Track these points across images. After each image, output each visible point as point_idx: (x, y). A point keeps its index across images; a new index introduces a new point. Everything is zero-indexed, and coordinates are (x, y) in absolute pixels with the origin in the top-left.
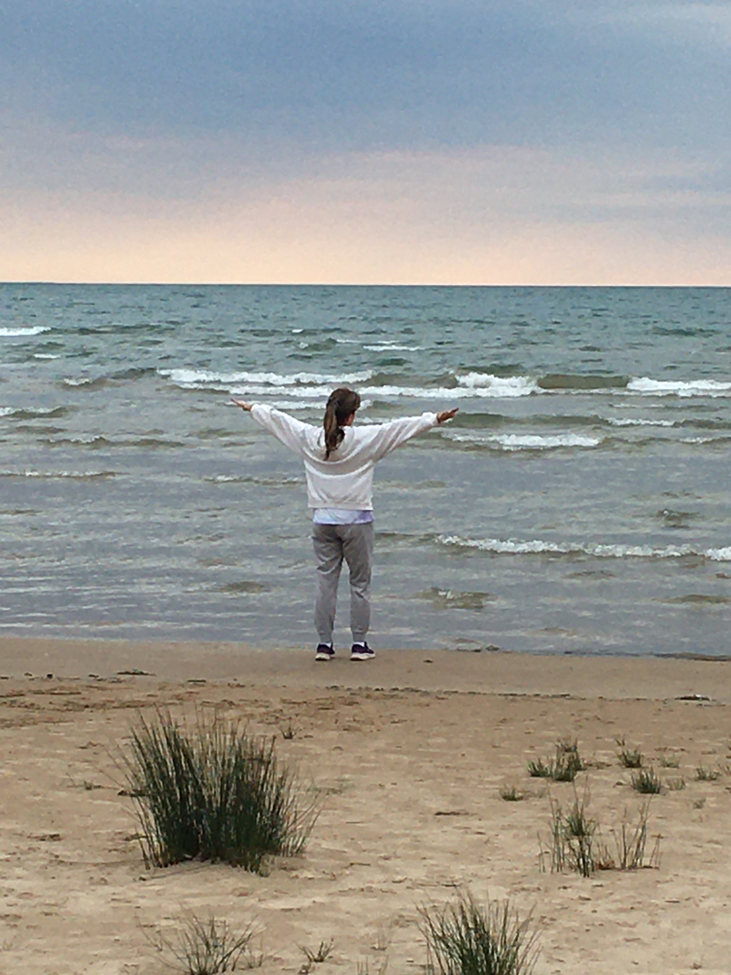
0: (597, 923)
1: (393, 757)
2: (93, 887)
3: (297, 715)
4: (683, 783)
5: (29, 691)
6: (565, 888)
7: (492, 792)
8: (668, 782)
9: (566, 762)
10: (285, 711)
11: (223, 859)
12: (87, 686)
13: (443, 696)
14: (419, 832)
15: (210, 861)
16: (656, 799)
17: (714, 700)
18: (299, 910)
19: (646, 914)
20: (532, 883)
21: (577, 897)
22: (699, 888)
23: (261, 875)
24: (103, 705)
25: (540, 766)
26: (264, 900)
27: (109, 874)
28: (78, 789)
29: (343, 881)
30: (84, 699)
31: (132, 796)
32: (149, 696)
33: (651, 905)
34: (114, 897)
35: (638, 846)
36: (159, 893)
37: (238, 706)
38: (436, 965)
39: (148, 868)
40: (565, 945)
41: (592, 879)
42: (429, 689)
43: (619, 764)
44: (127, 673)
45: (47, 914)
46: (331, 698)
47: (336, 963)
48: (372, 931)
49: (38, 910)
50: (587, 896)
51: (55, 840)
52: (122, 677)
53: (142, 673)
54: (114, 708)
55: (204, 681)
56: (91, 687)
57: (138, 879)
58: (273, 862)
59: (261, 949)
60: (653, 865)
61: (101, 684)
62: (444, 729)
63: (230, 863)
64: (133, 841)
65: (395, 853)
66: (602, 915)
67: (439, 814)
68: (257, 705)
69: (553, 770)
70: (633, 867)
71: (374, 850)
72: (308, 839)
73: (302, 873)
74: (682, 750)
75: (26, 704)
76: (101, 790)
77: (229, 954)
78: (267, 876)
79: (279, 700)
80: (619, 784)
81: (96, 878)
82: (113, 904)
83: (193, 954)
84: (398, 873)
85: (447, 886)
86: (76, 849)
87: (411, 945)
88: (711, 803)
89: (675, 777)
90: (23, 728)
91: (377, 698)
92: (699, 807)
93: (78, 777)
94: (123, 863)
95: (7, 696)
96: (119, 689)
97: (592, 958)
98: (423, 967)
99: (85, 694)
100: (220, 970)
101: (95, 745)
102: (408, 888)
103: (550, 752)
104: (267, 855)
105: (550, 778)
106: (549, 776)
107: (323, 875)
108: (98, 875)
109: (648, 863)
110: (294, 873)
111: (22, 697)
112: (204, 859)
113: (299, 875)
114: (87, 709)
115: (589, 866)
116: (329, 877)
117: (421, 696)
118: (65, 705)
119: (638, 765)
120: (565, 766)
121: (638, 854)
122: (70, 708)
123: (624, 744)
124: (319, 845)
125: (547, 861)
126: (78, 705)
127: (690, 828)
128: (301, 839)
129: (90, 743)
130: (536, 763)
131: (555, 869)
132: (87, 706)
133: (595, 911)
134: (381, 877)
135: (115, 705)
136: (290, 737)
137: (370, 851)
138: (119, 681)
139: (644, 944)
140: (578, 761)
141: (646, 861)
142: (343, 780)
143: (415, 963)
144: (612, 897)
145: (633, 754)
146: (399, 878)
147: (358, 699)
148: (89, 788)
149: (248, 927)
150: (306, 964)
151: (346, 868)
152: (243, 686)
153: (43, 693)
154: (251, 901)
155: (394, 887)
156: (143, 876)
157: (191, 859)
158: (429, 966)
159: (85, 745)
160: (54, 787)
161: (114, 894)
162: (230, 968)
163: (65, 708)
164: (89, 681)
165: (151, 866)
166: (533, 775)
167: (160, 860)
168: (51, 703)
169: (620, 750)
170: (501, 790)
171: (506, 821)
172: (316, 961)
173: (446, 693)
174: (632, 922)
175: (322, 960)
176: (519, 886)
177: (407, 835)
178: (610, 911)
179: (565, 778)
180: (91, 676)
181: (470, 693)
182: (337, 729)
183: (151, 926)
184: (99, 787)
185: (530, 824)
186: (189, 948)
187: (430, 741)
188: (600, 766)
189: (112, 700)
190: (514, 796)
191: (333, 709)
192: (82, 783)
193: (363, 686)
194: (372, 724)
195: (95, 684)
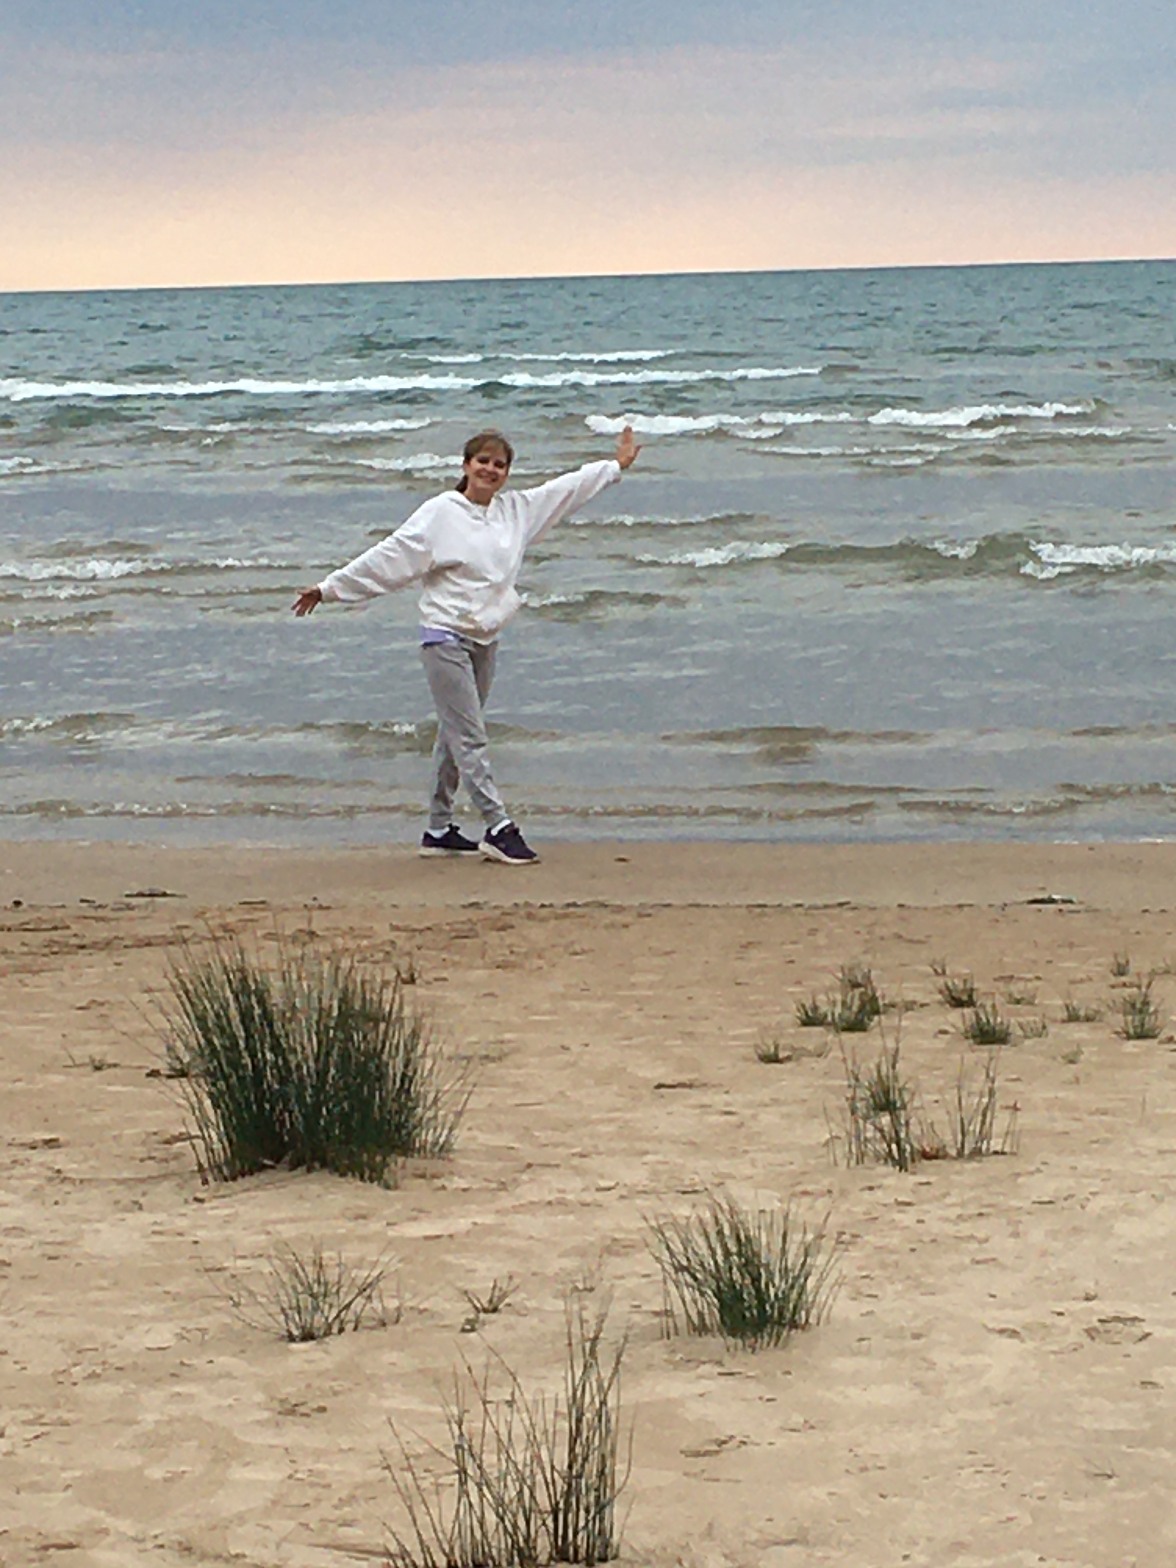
0: (926, 1239)
1: (576, 1005)
2: (119, 1216)
3: (419, 948)
4: (1044, 1027)
6: (871, 1188)
7: (742, 1051)
8: (1021, 1026)
9: (857, 1003)
10: (399, 943)
11: (324, 1165)
12: (79, 917)
13: (648, 911)
14: (629, 1116)
15: (304, 1168)
16: (1004, 1051)
17: (1081, 903)
18: (451, 1236)
19: (1004, 1221)
20: (817, 1183)
21: (892, 1201)
22: (1085, 1181)
23: (388, 1187)
24: (108, 945)
25: (815, 1008)
26: (394, 1224)
27: (144, 1194)
28: (82, 1070)
29: (518, 1191)
30: (75, 935)
31: (169, 1077)
32: (179, 927)
33: (1010, 1209)
34: (157, 1228)
35: (983, 1123)
36: (227, 1221)
37: (323, 938)
38: (678, 1309)
39: (205, 1182)
40: (877, 1272)
41: (914, 1173)
42: (627, 903)
43: (940, 1003)
44: (141, 895)
45: (50, 1258)
46: (470, 920)
47: (520, 1314)
48: (569, 1263)
49: (37, 1252)
50: (907, 1200)
51: (51, 1148)
52: (134, 901)
53: (164, 895)
54: (126, 947)
55: (264, 903)
56: (85, 918)
57: (191, 1199)
58: (404, 1167)
59: (398, 1297)
60: (1007, 1149)
61: (100, 913)
62: (656, 961)
63: (336, 1170)
64: (179, 1144)
65: (595, 1147)
66: (935, 1227)
67: (660, 1086)
68: (354, 934)
69: (836, 1014)
70: (977, 1153)
71: (563, 1144)
72: (456, 1132)
73: (451, 1181)
74: (1038, 978)
76: (117, 1071)
77: (348, 1307)
78: (396, 1187)
79: (387, 927)
80: (945, 1032)
81: (125, 1201)
82: (157, 1239)
83: (291, 1308)
84: (602, 1176)
85: (684, 1193)
86: (86, 1160)
87: (632, 1282)
88: (1088, 1054)
89: (1031, 1018)
91: (543, 920)
92: (1072, 1062)
93: (80, 1053)
94: (165, 1177)
96: (131, 919)
97: (923, 1290)
98: (656, 1314)
99: (75, 928)
100: (335, 1330)
101: (102, 1004)
102: (622, 1197)
103: (831, 989)
104: (393, 1156)
105: (831, 1028)
106: (829, 1024)
107: (485, 1184)
108: (126, 1196)
109: (999, 1148)
110: (438, 1183)
112: (293, 1167)
113: (446, 1184)
114: (81, 951)
115: (907, 1155)
116: (494, 1185)
117: (614, 912)
118: (47, 946)
119: (970, 1003)
120: (855, 1009)
121: (984, 1136)
122: (55, 949)
123: (944, 972)
124: (474, 1139)
125: (840, 1150)
126: (67, 945)
127: (1061, 1094)
128: (446, 1132)
129: (94, 1001)
130: (808, 1004)
131: (853, 1163)
132: (82, 947)
133: (920, 1221)
134: (578, 1183)
135: (128, 942)
136: (412, 981)
137: (556, 1145)
138: (130, 907)
139: (1003, 1267)
140: (874, 999)
141: (996, 1144)
142: (502, 1042)
143: (645, 1308)
144: (948, 1200)
145: (961, 986)
146: (603, 1183)
147: (514, 921)
148: (98, 1068)
149: (374, 1265)
150: (472, 1316)
151: (522, 1172)
152: (328, 908)
153: (10, 930)
154: (374, 1226)
155: (599, 1196)
156: (200, 1195)
157: (272, 1167)
158: (666, 1311)
159: (84, 1004)
160: (45, 1069)
161: (155, 1223)
162: (349, 1327)
163: (47, 950)
164: (81, 909)
165: (210, 1178)
166: (805, 1024)
167: (226, 1171)
168: (23, 944)
169: (941, 981)
170: (756, 1046)
171: (765, 1095)
172: (485, 1311)
173: (653, 906)
174: (981, 1235)
175: (495, 1310)
176: (800, 1188)
177: (611, 1121)
178: (947, 1220)
179: (856, 1025)
180: (82, 901)
181: (691, 905)
182: (486, 967)
183: (219, 1270)
184: (115, 1065)
185: (805, 1097)
186: (284, 1298)
187: (635, 979)
188: (909, 1006)
189: (121, 935)
190: (776, 1055)
191: (476, 936)
192: (87, 1060)
193: (521, 901)
194: (540, 957)
195: (92, 913)
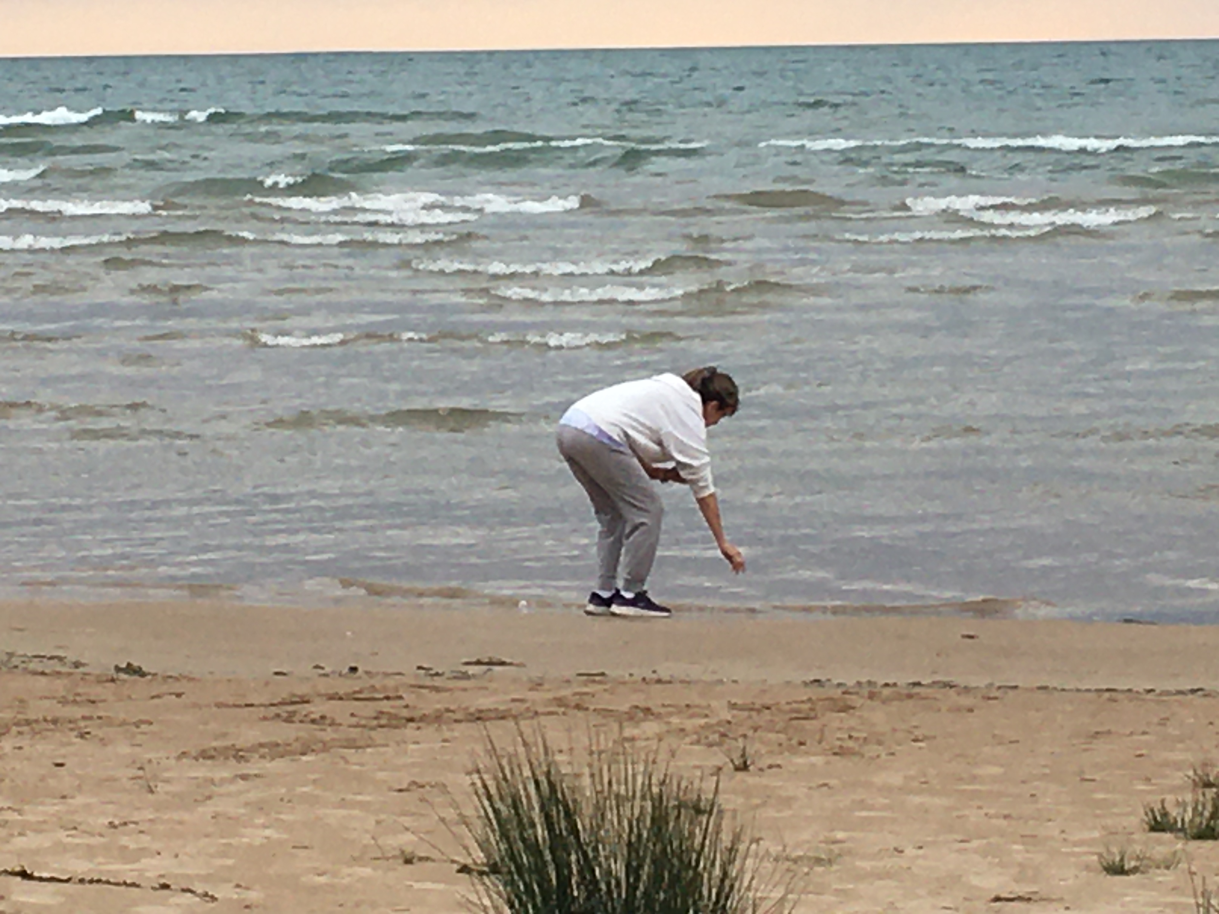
1: (915, 800)
3: (756, 730)
5: (320, 695)
7: (1086, 859)
9: (1209, 806)
10: (736, 724)
12: (413, 686)
13: (994, 693)
24: (438, 718)
25: (1165, 814)
28: (392, 863)
30: (407, 706)
31: (481, 873)
32: (514, 700)
37: (659, 715)
42: (971, 683)
44: (479, 663)
46: (810, 700)
52: (472, 670)
53: (503, 664)
54: (456, 721)
55: (603, 674)
56: (420, 687)
61: (438, 682)
62: (999, 750)
67: (997, 899)
68: (691, 711)
69: (1187, 820)
75: (313, 716)
76: (427, 865)
79: (725, 704)
90: (304, 758)
91: (885, 701)
93: (390, 844)
95: (283, 703)
96: (464, 690)
99: (409, 698)
101: (423, 786)
103: (1181, 789)
105: (1181, 835)
106: (1180, 830)
111: (306, 705)
114: (410, 725)
117: (959, 694)
118: (376, 718)
120: (1207, 814)
122: (383, 721)
126: (396, 717)
129: (414, 783)
130: (1157, 807)
132: (411, 720)
135: (458, 716)
136: (744, 767)
138: (465, 676)
142: (834, 842)
147: (854, 700)
148: (408, 861)
152: (666, 682)
153: (341, 699)
159: (404, 786)
160: (356, 860)
163: (375, 722)
164: (417, 676)
166: (1153, 829)
168: (352, 715)
170: (1100, 855)
173: (1000, 688)
179: (1207, 833)
180: (420, 668)
181: (1039, 688)
182: (824, 753)
184: (427, 859)
187: (977, 771)
189: (452, 707)
190: (1122, 867)
191: (815, 718)
192: (397, 853)
193: (864, 680)
194: (880, 743)
195: (428, 682)
